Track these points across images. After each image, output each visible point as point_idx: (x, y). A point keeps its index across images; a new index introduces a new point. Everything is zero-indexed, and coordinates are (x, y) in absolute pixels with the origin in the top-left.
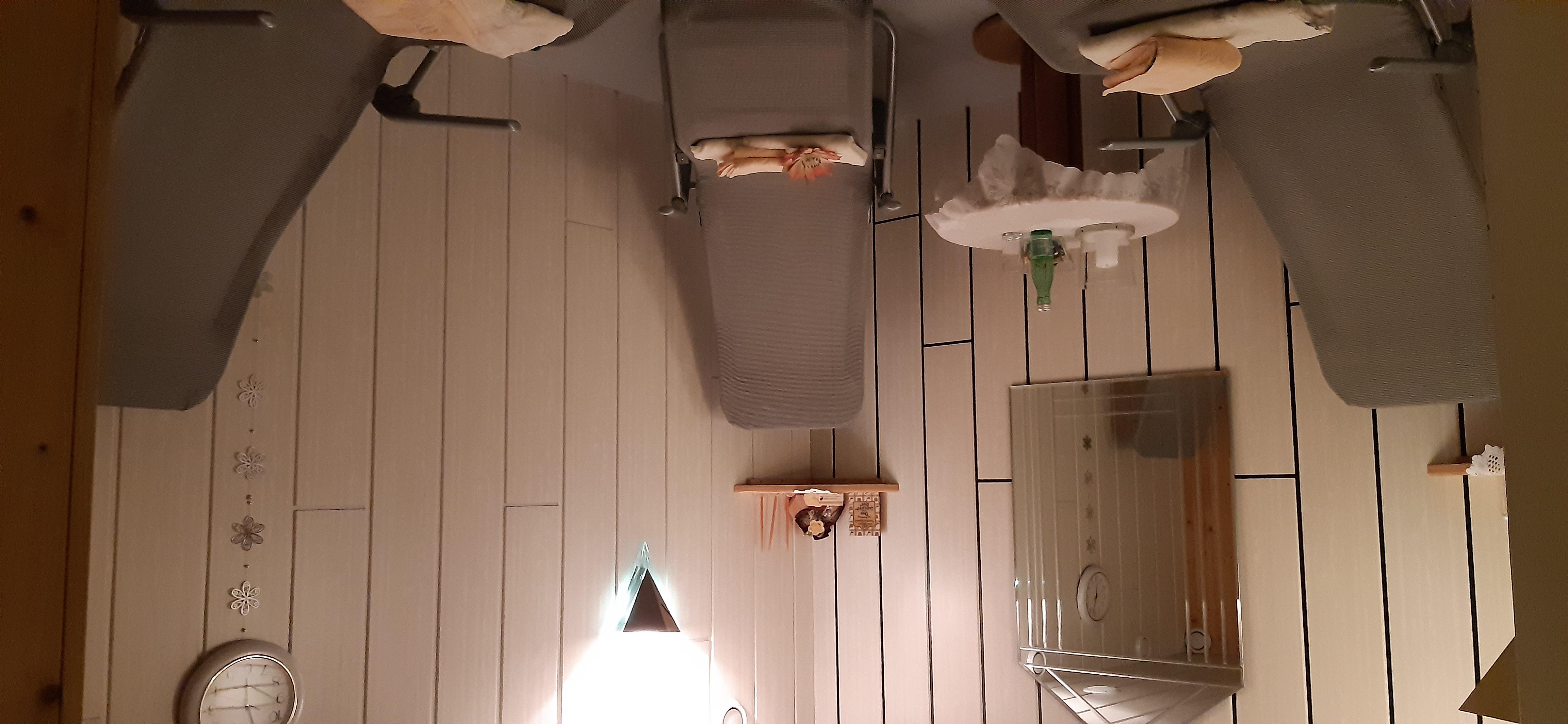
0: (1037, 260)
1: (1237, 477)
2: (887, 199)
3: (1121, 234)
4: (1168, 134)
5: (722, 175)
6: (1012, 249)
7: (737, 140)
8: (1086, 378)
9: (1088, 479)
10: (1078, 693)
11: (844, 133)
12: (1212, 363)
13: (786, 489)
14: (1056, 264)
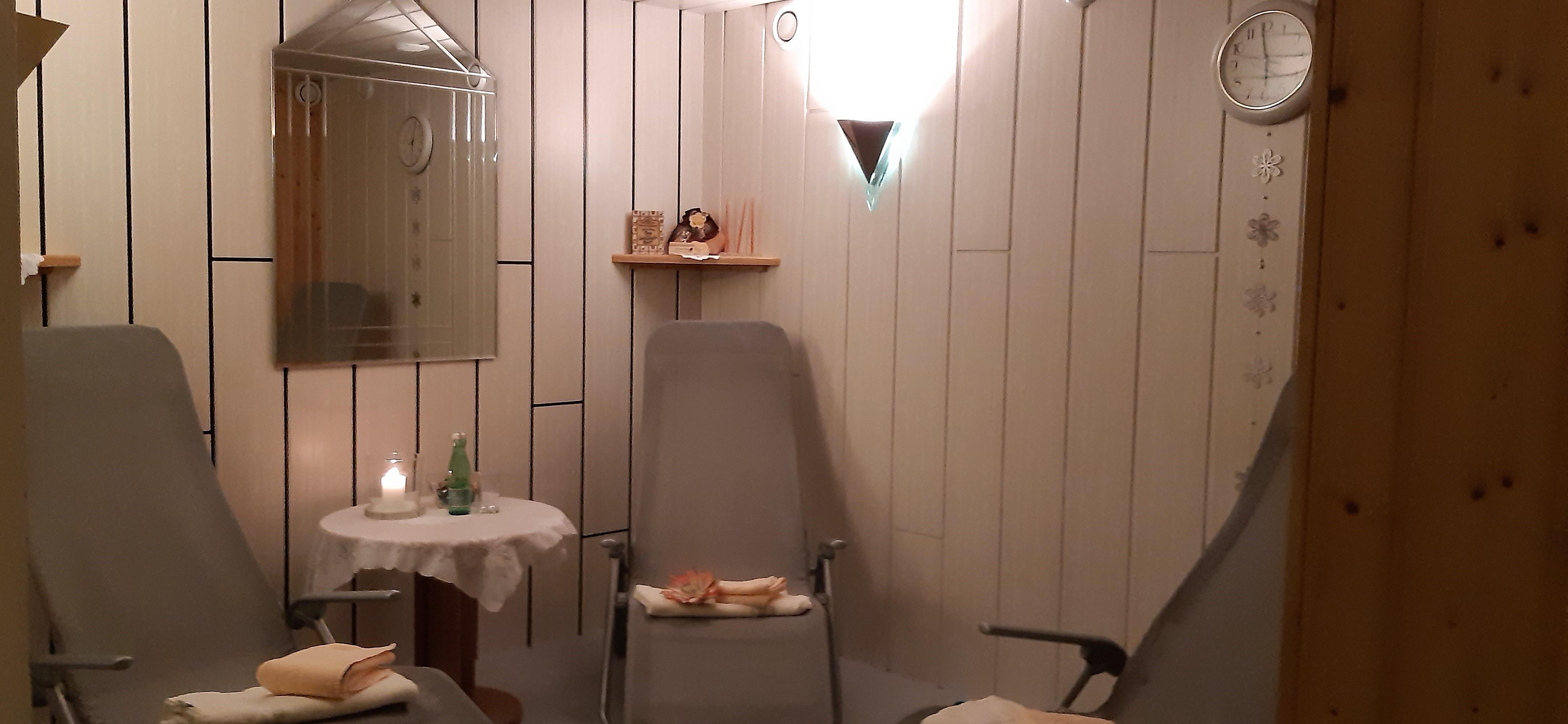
0: (464, 485)
1: (270, 260)
2: (615, 551)
3: (378, 508)
4: (329, 606)
5: (781, 579)
6: (489, 498)
7: (764, 613)
8: (418, 364)
9: (417, 263)
10: (436, 46)
11: (657, 617)
12: (292, 375)
13: (726, 260)
14: (446, 480)
